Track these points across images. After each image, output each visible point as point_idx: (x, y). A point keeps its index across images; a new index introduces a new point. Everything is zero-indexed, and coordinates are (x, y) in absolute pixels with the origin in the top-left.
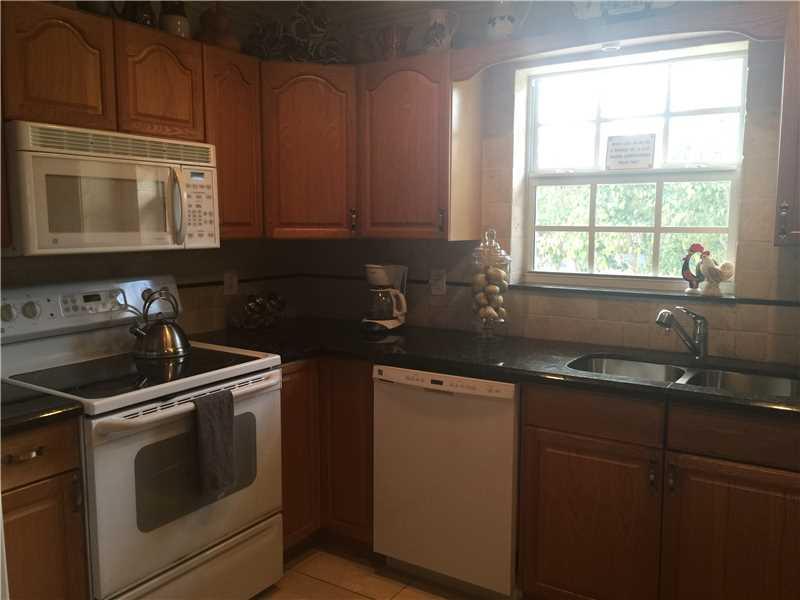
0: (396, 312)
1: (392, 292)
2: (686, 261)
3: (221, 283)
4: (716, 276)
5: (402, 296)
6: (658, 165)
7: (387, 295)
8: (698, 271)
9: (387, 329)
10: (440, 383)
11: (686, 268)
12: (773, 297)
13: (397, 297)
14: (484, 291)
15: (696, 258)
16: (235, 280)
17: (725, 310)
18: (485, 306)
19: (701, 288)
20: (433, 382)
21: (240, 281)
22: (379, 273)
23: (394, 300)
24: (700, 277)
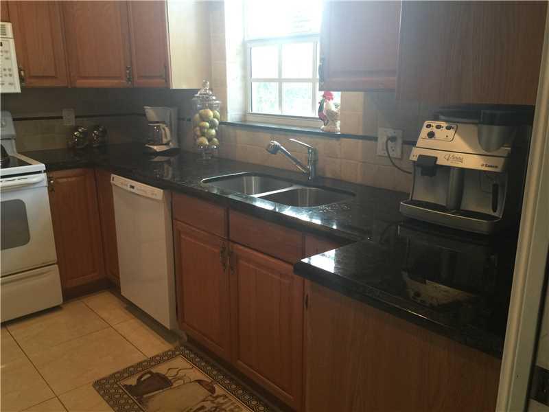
0: (165, 140)
3: (62, 118)
5: (167, 129)
7: (159, 127)
9: (156, 151)
12: (361, 133)
13: (164, 129)
16: (73, 116)
20: (131, 186)
21: (76, 117)
23: (163, 132)
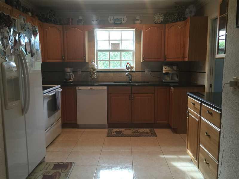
0: (72, 78)
1: (71, 74)
2: (127, 65)
4: (132, 68)
5: (73, 75)
6: (120, 49)
7: (69, 74)
8: (129, 67)
9: (70, 81)
10: (92, 88)
11: (127, 67)
13: (72, 75)
14: (92, 72)
15: (128, 65)
17: (133, 73)
18: (93, 75)
19: (129, 70)
20: (91, 88)
22: (68, 70)
23: (71, 75)
24: (129, 68)
